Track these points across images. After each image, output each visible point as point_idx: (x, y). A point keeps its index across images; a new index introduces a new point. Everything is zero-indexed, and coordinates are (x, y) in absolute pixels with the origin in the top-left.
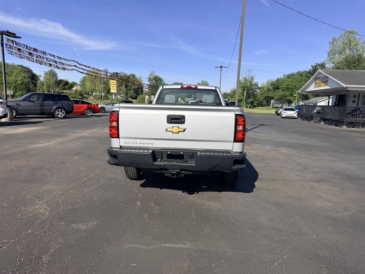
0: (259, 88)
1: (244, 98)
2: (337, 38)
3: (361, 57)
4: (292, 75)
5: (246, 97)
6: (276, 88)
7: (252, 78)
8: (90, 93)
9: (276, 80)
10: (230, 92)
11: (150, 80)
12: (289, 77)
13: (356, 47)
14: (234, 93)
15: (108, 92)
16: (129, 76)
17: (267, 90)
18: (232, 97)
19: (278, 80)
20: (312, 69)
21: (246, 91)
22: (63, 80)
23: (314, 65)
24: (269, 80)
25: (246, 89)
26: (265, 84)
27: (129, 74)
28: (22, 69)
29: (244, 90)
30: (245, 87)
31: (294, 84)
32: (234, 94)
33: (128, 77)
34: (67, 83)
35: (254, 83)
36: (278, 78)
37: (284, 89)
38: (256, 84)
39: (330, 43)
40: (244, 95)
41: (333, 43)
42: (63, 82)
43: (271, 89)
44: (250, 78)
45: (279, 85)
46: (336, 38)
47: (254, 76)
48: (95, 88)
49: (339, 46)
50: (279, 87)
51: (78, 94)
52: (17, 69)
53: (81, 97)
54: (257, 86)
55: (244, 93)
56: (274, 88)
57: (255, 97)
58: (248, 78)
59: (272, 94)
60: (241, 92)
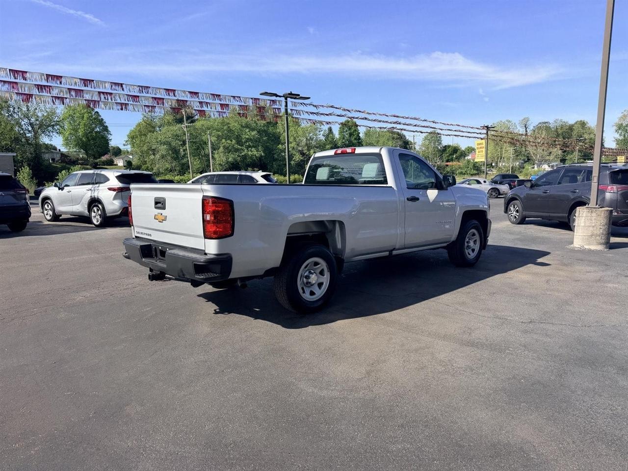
8: (493, 164)
11: (620, 129)
15: (526, 160)
16: (573, 125)
22: (449, 146)
27: (571, 122)
28: (390, 136)
33: (571, 128)
34: (455, 150)
42: (450, 148)
48: (501, 154)
51: (471, 166)
52: (383, 136)
53: (475, 172)
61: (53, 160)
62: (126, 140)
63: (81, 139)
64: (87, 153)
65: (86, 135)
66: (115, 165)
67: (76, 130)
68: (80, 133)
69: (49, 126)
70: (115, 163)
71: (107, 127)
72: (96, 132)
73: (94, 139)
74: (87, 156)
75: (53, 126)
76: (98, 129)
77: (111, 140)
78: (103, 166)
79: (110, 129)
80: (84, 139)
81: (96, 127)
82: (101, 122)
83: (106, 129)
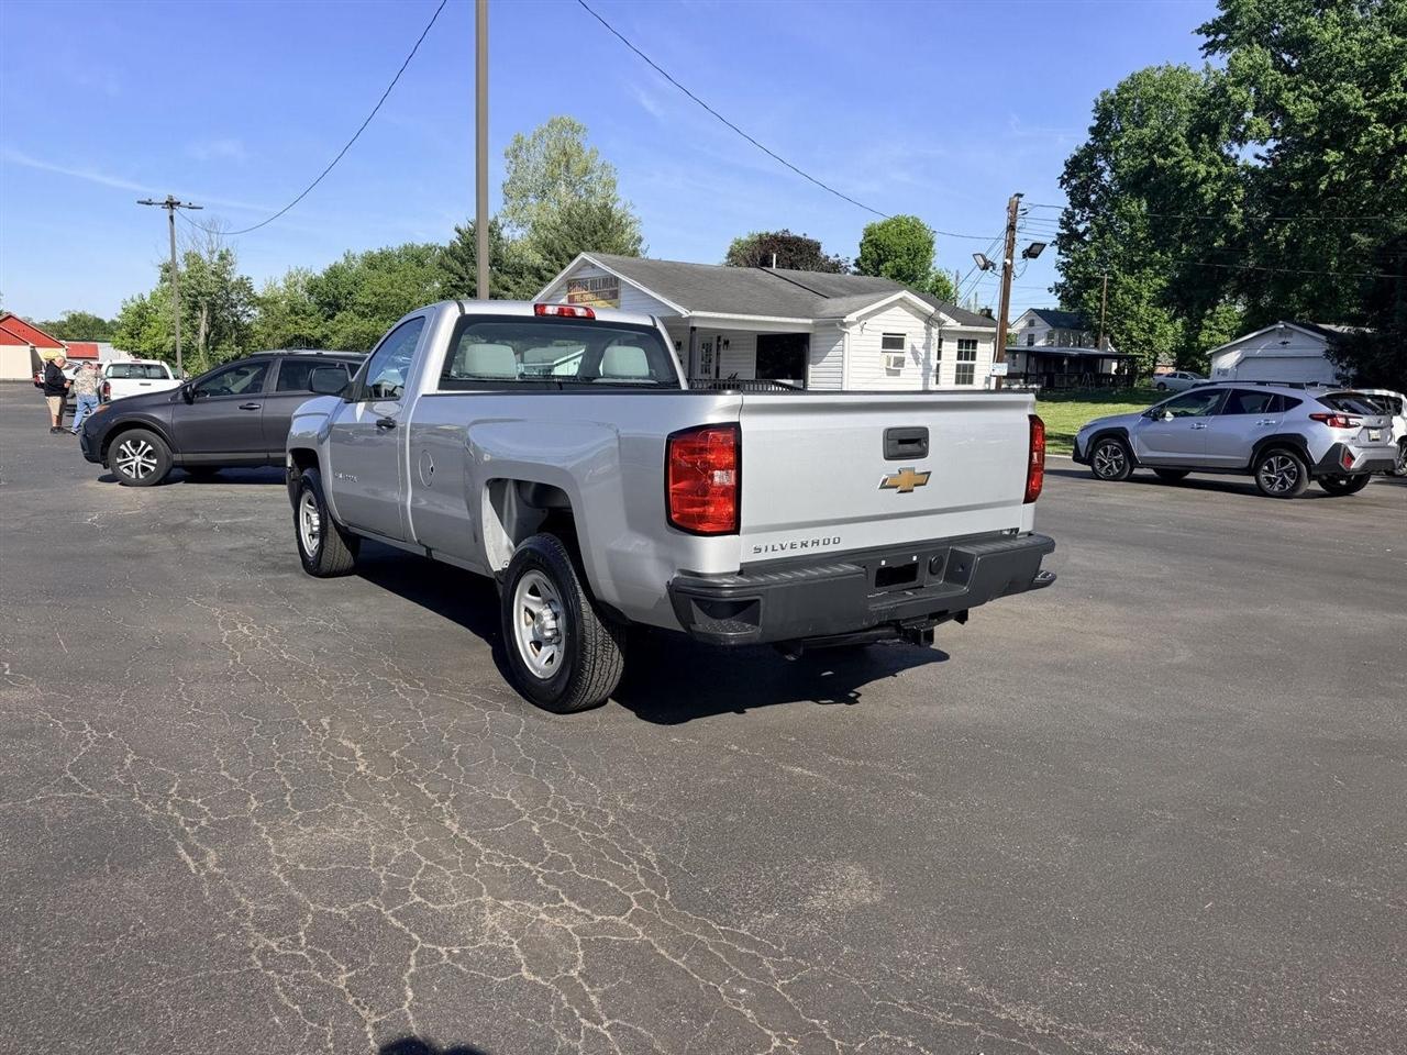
0: (257, 302)
1: (202, 340)
2: (528, 139)
3: (610, 216)
4: (385, 256)
5: (207, 336)
6: (329, 305)
7: (222, 258)
9: (325, 274)
10: (121, 312)
12: (372, 263)
13: (586, 179)
14: (141, 316)
17: (294, 311)
18: (133, 337)
19: (334, 273)
20: (458, 241)
21: (205, 312)
23: (462, 228)
24: (293, 270)
25: (203, 304)
26: (281, 284)
29: (195, 306)
30: (200, 293)
31: (403, 293)
32: (143, 324)
35: (234, 280)
36: (333, 264)
37: (362, 309)
38: (243, 285)
39: (506, 155)
40: (199, 326)
41: (516, 157)
43: (310, 308)
44: (216, 257)
45: (340, 293)
46: (525, 140)
47: (232, 252)
49: (536, 169)
50: (343, 302)
54: (250, 293)
55: (193, 317)
56: (321, 304)
57: (245, 337)
58: (206, 257)
59: (312, 326)
60: (184, 314)
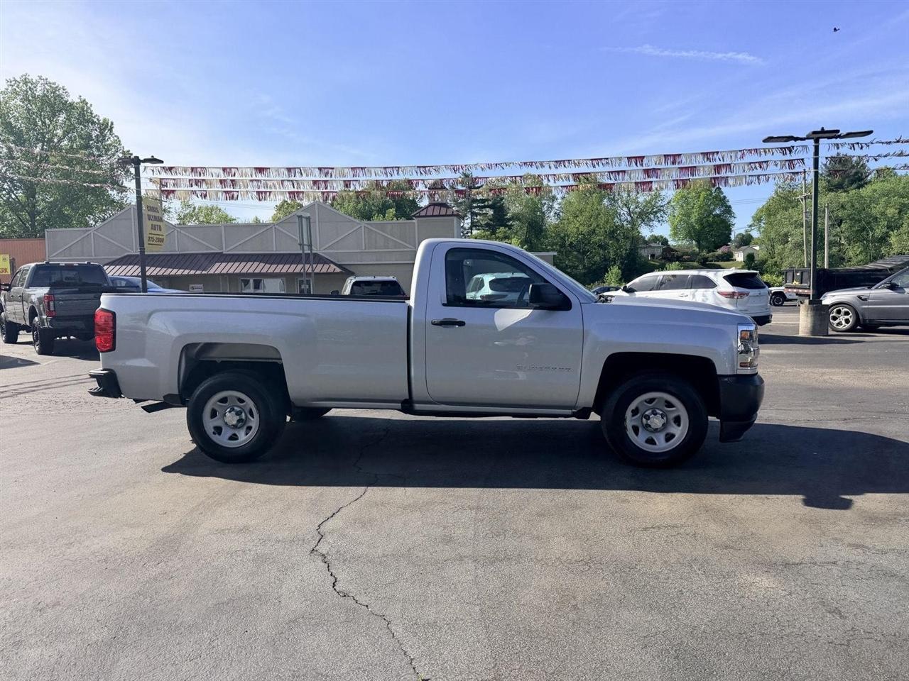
61: (653, 256)
62: (750, 224)
63: (693, 227)
64: (699, 245)
65: (700, 221)
66: (733, 260)
67: (688, 215)
68: (693, 219)
69: (651, 213)
70: (734, 258)
71: (730, 207)
72: (715, 216)
73: (710, 225)
74: (699, 248)
75: (656, 212)
76: (718, 212)
77: (734, 225)
78: (716, 263)
79: (733, 210)
80: (697, 227)
81: (714, 209)
82: (723, 201)
83: (728, 210)
